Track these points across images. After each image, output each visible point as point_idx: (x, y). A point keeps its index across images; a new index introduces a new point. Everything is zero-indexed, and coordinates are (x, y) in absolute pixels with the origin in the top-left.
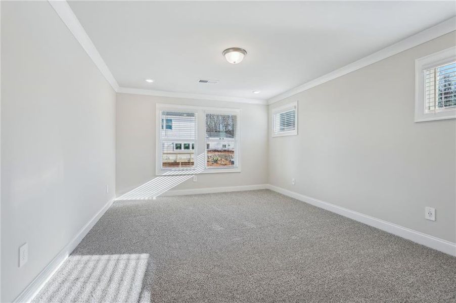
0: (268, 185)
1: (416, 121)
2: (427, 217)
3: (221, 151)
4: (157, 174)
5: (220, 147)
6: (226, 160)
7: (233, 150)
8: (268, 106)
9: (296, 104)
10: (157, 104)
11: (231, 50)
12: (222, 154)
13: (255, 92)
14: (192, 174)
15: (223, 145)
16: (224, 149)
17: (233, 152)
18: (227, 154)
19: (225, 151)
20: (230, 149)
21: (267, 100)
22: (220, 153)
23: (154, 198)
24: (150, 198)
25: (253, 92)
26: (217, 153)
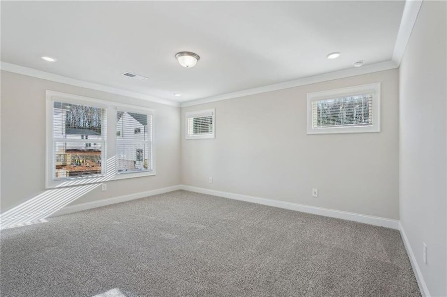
0: (181, 185)
1: (307, 133)
2: (313, 195)
3: (83, 151)
4: (47, 187)
5: (83, 146)
6: (93, 161)
7: (100, 150)
8: (181, 109)
9: (213, 110)
10: (47, 91)
11: (185, 54)
12: (86, 154)
13: (176, 95)
14: (100, 182)
15: (87, 144)
16: (89, 148)
17: (100, 152)
18: (94, 154)
19: (90, 151)
20: (96, 149)
21: (181, 103)
22: (83, 154)
23: (43, 220)
24: (36, 222)
25: (175, 94)
26: (78, 154)
